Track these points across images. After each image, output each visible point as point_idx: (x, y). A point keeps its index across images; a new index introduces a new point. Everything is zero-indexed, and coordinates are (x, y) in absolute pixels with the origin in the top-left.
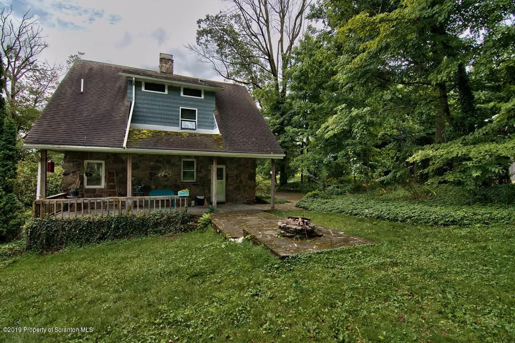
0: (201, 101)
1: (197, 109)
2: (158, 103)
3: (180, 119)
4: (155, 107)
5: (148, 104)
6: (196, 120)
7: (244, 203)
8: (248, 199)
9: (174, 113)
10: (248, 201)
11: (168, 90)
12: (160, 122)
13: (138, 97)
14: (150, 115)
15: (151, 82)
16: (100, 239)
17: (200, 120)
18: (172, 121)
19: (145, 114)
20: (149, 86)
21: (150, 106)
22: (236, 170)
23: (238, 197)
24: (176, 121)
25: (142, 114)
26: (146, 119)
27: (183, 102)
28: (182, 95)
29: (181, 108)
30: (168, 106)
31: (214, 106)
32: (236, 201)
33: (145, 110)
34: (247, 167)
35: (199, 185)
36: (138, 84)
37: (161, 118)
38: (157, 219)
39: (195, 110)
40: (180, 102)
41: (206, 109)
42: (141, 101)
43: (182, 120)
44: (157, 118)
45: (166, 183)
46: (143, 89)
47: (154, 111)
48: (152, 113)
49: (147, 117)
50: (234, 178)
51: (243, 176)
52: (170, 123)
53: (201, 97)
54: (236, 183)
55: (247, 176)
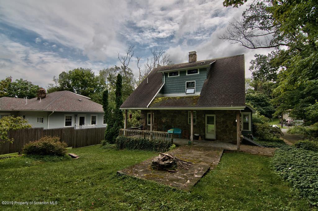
0: (198, 75)
1: (195, 81)
2: (175, 82)
3: (186, 88)
4: (174, 84)
5: (171, 83)
6: (195, 88)
7: (230, 142)
8: (233, 140)
9: (183, 86)
10: (233, 141)
11: (180, 74)
12: (176, 92)
13: (166, 81)
14: (172, 89)
15: (171, 72)
16: (136, 148)
17: (197, 87)
18: (181, 90)
19: (169, 89)
20: (171, 74)
21: (171, 84)
22: (222, 118)
23: (225, 137)
24: (184, 90)
25: (168, 89)
26: (170, 91)
27: (187, 78)
28: (187, 74)
29: (186, 82)
30: (179, 83)
31: (206, 77)
32: (223, 140)
33: (169, 87)
34: (232, 116)
35: (197, 127)
36: (166, 74)
37: (177, 89)
38: (157, 143)
39: (194, 82)
40: (186, 79)
41: (201, 80)
42: (168, 83)
43: (187, 89)
44: (175, 90)
45: (179, 125)
46: (169, 77)
47: (173, 86)
48: (173, 88)
49: (170, 90)
50: (221, 123)
51: (228, 122)
52: (181, 91)
53: (197, 73)
54: (223, 127)
55: (232, 122)
